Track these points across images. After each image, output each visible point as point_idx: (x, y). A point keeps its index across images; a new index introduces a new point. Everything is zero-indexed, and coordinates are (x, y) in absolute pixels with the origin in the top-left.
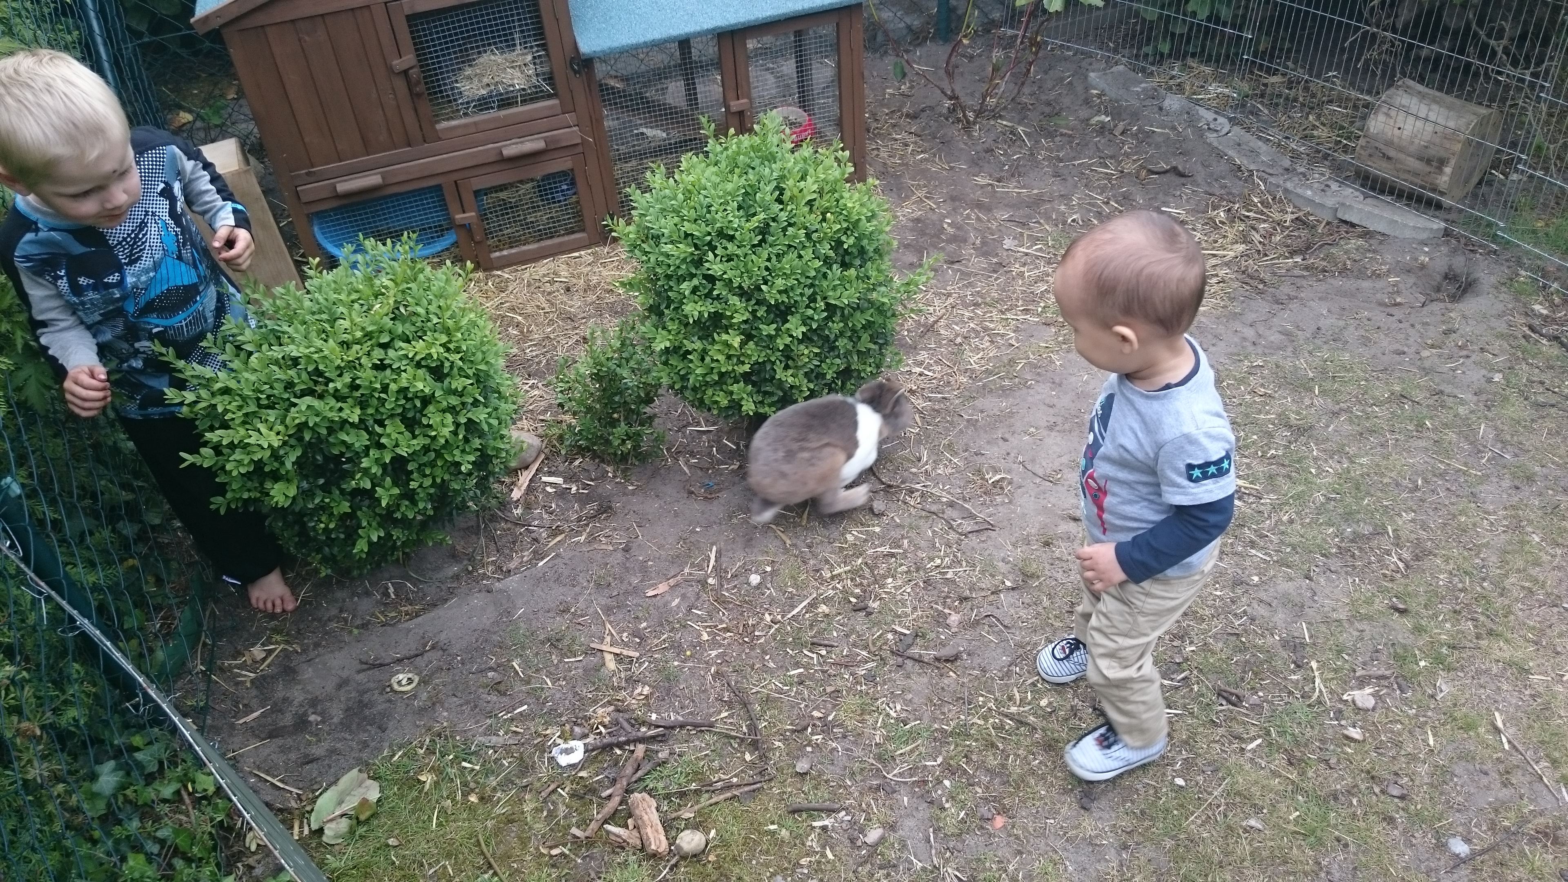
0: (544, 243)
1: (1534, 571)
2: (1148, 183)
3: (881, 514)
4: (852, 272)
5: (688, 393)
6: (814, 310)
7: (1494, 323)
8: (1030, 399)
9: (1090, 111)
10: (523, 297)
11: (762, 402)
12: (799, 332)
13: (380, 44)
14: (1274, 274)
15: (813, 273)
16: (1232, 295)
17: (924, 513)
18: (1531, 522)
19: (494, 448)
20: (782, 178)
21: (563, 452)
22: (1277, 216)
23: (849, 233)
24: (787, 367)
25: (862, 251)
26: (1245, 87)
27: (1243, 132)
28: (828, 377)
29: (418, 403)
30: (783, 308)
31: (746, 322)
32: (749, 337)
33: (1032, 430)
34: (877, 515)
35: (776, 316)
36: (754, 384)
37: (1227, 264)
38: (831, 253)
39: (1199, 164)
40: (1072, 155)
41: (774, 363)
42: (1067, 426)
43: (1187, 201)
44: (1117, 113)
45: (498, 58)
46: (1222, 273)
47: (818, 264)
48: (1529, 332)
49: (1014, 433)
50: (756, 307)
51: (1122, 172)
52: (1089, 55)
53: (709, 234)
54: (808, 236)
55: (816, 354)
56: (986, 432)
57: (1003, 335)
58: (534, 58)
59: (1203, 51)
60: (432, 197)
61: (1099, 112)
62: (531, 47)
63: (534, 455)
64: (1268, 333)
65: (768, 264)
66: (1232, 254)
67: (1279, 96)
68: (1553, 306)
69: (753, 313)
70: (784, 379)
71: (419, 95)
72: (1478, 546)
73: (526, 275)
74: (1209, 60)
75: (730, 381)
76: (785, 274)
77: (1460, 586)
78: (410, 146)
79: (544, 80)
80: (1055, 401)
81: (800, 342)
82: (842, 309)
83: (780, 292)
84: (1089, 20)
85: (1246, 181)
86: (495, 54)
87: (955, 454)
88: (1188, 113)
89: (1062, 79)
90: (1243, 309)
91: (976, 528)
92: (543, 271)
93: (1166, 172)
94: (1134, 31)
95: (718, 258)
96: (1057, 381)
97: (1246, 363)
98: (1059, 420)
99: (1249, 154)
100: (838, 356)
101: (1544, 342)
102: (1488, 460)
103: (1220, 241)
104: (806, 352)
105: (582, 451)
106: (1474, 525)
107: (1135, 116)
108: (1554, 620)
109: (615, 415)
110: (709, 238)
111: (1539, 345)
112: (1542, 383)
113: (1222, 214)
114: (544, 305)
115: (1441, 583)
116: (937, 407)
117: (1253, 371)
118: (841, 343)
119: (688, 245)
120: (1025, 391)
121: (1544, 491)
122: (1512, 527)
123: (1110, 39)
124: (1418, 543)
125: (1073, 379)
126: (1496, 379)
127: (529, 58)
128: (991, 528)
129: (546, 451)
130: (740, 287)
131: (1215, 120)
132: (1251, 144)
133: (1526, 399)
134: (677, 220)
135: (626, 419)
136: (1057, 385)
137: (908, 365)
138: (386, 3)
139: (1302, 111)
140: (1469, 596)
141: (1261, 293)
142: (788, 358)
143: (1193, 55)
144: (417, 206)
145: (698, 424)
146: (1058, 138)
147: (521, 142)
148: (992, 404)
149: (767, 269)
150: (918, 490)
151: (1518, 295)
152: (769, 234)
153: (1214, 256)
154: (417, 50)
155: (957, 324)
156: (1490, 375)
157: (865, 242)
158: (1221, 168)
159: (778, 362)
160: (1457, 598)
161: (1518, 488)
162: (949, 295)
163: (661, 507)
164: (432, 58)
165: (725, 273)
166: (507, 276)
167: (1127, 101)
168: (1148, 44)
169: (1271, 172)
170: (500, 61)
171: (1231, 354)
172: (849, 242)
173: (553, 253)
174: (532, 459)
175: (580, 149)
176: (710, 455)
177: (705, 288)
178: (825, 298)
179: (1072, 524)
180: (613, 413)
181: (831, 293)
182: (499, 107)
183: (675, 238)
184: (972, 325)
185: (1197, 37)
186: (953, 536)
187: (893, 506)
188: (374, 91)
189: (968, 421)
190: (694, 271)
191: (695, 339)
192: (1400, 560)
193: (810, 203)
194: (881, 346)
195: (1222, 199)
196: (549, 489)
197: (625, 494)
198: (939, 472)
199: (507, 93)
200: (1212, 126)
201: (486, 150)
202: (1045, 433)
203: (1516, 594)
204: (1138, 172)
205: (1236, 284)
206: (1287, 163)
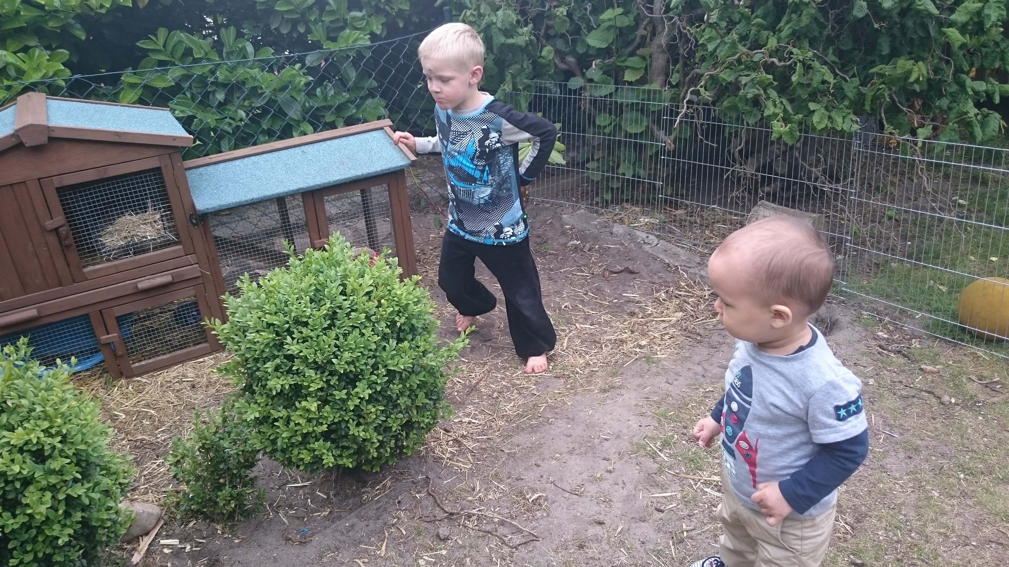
0: (174, 354)
1: (944, 519)
2: (611, 280)
3: (447, 539)
4: (406, 344)
5: (278, 455)
6: (378, 376)
7: (857, 346)
8: (553, 432)
9: (566, 238)
10: (156, 396)
11: (340, 456)
12: (366, 394)
13: (35, 210)
14: (705, 329)
15: (374, 347)
16: (681, 346)
17: (481, 534)
18: (928, 482)
19: (99, 520)
20: (345, 277)
21: (178, 517)
22: (699, 293)
23: (401, 314)
24: (358, 425)
25: (413, 329)
26: (662, 217)
27: (666, 243)
28: (394, 429)
29: (18, 485)
30: (352, 376)
31: (321, 389)
32: (325, 402)
33: (557, 455)
34: (442, 540)
35: (348, 383)
36: (333, 441)
37: (673, 326)
38: (388, 331)
39: (642, 266)
40: (558, 266)
41: (348, 422)
42: (583, 450)
43: (639, 288)
44: (584, 238)
45: (135, 218)
46: (671, 332)
47: (376, 338)
48: (880, 350)
49: (544, 459)
50: (329, 377)
51: (593, 274)
52: (561, 205)
53: (288, 322)
54: (368, 318)
55: (382, 411)
56: (523, 461)
57: (527, 388)
58: (162, 216)
59: (632, 198)
60: (81, 324)
61: (572, 239)
62: (160, 209)
63: (154, 522)
64: (711, 368)
65: (337, 342)
66: (674, 319)
67: (685, 221)
68: (889, 332)
69: (328, 382)
70: (357, 434)
71: (68, 247)
72: (898, 505)
73: (160, 379)
74: (637, 203)
75: (312, 440)
76: (351, 349)
77: (895, 538)
78: (61, 286)
79: (170, 232)
80: (571, 432)
81: (369, 402)
82: (400, 373)
83: (348, 363)
84: (558, 186)
85: (674, 273)
86: (131, 215)
87: (501, 481)
88: (629, 234)
89: (546, 221)
90: (691, 354)
91: (524, 540)
92: (174, 374)
93: (621, 272)
94: (587, 190)
95: (295, 341)
96: (571, 416)
97: (701, 390)
98: (576, 446)
99: (672, 256)
100: (401, 412)
101: (892, 355)
102: (884, 440)
103: (665, 312)
104: (373, 410)
105: (195, 514)
106: (890, 489)
107: (596, 239)
108: (970, 556)
109: (221, 481)
110: (287, 326)
111: (890, 358)
112: (901, 382)
113: (663, 294)
114: (173, 400)
115: (881, 538)
116: (484, 446)
117: (707, 395)
118: (401, 401)
119: (270, 333)
120: (547, 427)
121: (928, 457)
122: (916, 487)
123: (573, 196)
124: (855, 509)
125: (582, 414)
126: (871, 383)
127: (158, 216)
128: (536, 538)
129: (166, 517)
130: (315, 362)
131: (648, 237)
132: (673, 250)
133: (895, 394)
134: (260, 314)
135: (230, 482)
136: (571, 420)
137: (459, 417)
138: (39, 179)
139: (700, 229)
140: (904, 546)
141: (699, 342)
142: (360, 416)
143: (627, 201)
144: (69, 332)
145: (296, 481)
146: (548, 257)
147: (152, 278)
148: (524, 439)
149: (336, 346)
150: (474, 515)
151: (866, 327)
152: (337, 319)
153: (663, 321)
154: (66, 214)
155: (493, 384)
156: (866, 381)
157: (414, 321)
158: (657, 266)
159: (351, 421)
160: (896, 549)
161: (910, 458)
162: (485, 363)
163: (262, 555)
164: (79, 219)
165: (301, 352)
166: (144, 380)
167: (589, 230)
168: (597, 195)
169: (689, 265)
170: (134, 220)
171: (689, 385)
172: (400, 321)
173: (182, 361)
174: (152, 526)
175: (200, 281)
176: (306, 506)
177: (286, 366)
178: (386, 366)
179: (598, 528)
180: (219, 479)
181: (390, 362)
182: (135, 253)
183: (259, 328)
184: (504, 383)
185: (627, 190)
186: (506, 550)
187: (456, 530)
188: (30, 245)
189: (508, 454)
190: (276, 353)
191: (281, 408)
192: (847, 524)
193: (368, 293)
194: (435, 402)
195: (661, 285)
196: (166, 551)
197: (231, 547)
198: (490, 497)
199: (141, 242)
200: (646, 241)
201: (126, 286)
202: (567, 456)
203: (937, 540)
204: (603, 273)
205: (682, 338)
206: (698, 260)
